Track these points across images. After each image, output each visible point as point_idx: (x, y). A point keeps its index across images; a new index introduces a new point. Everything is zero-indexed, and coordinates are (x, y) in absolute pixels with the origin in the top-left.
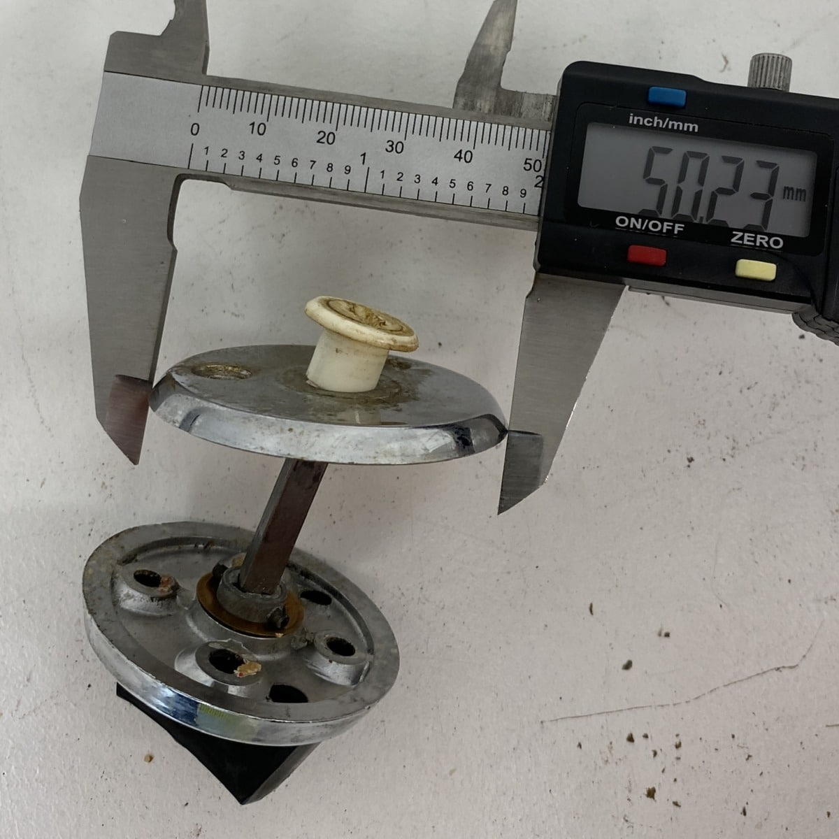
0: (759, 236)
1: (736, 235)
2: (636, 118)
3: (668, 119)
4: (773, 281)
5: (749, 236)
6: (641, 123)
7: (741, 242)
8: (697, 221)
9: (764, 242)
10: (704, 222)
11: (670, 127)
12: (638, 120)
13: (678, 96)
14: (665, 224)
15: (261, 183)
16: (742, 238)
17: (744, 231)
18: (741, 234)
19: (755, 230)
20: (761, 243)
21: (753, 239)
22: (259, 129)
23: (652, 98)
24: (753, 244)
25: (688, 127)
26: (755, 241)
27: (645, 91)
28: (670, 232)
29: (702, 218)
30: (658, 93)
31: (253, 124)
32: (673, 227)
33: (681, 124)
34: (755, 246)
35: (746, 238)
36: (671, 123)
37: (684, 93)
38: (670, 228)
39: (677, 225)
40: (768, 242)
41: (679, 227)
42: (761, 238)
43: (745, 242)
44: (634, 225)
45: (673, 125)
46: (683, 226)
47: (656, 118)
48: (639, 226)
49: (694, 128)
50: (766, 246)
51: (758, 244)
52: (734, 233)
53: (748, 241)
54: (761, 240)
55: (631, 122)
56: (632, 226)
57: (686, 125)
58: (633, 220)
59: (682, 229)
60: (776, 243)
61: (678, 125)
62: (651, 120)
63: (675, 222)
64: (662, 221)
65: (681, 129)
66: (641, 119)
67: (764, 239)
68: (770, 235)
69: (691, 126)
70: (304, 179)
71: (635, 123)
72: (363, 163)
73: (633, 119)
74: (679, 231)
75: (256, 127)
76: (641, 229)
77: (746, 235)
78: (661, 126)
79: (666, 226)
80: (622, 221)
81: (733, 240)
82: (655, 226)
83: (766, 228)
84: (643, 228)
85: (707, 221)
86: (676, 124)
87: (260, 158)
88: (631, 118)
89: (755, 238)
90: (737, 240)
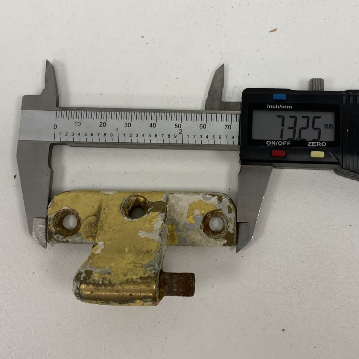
0: (317, 143)
1: (309, 143)
2: (270, 106)
3: (281, 105)
4: (324, 158)
5: (314, 143)
6: (272, 108)
7: (311, 145)
8: (295, 140)
9: (319, 144)
10: (298, 140)
11: (282, 108)
12: (271, 107)
13: (283, 97)
14: (284, 142)
15: (80, 143)
16: (311, 144)
17: (312, 141)
18: (311, 143)
19: (316, 141)
20: (318, 145)
21: (315, 144)
22: (78, 124)
23: (274, 98)
24: (315, 145)
25: (288, 107)
26: (316, 145)
27: (272, 96)
28: (286, 145)
29: (297, 139)
30: (276, 97)
31: (76, 123)
32: (287, 143)
33: (286, 106)
34: (316, 146)
35: (313, 144)
36: (282, 106)
37: (286, 95)
38: (286, 143)
39: (288, 142)
40: (321, 144)
41: (289, 143)
42: (318, 143)
43: (313, 145)
44: (273, 144)
45: (283, 107)
46: (290, 142)
47: (277, 105)
48: (275, 144)
49: (290, 107)
50: (320, 145)
51: (317, 145)
52: (309, 142)
53: (314, 145)
54: (318, 144)
55: (268, 107)
56: (272, 144)
57: (287, 106)
58: (272, 142)
59: (290, 143)
60: (324, 144)
61: (285, 107)
62: (275, 106)
63: (287, 141)
64: (283, 141)
65: (286, 108)
66: (271, 106)
67: (319, 143)
68: (321, 142)
69: (289, 107)
70: (96, 140)
71: (269, 108)
72: (117, 132)
73: (269, 107)
74: (289, 144)
75: (77, 124)
76: (276, 145)
77: (313, 143)
78: (279, 108)
79: (284, 143)
80: (269, 143)
81: (308, 145)
82: (280, 143)
83: (320, 139)
84: (276, 144)
85: (299, 139)
86: (284, 106)
87: (79, 134)
88: (268, 106)
89: (316, 143)
90: (310, 145)
